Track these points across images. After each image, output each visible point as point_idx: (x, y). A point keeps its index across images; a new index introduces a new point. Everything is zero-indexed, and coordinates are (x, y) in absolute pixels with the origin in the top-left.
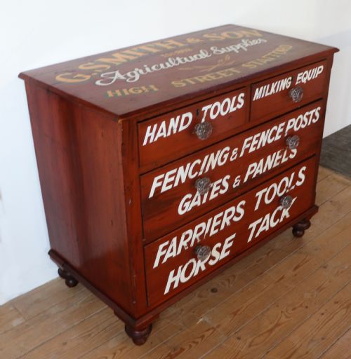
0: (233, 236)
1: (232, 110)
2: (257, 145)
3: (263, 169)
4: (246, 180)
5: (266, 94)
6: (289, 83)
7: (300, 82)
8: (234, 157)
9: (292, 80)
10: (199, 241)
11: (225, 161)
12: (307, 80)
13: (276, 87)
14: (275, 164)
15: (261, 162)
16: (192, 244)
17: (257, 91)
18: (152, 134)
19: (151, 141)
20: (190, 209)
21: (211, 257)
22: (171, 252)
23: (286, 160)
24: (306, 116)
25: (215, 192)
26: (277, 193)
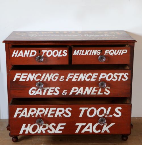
0: (64, 124)
1: (60, 56)
2: (77, 79)
3: (83, 93)
4: (71, 94)
5: (82, 54)
6: (99, 53)
7: (108, 54)
8: (62, 79)
9: (101, 52)
10: (41, 116)
11: (56, 80)
12: (114, 54)
13: (89, 53)
14: (92, 93)
15: (82, 88)
16: (36, 116)
17: (76, 51)
18: (16, 54)
19: (16, 56)
20: (35, 94)
21: (49, 129)
22: (24, 114)
23: (101, 94)
24: (116, 75)
25: (51, 92)
26: (96, 114)
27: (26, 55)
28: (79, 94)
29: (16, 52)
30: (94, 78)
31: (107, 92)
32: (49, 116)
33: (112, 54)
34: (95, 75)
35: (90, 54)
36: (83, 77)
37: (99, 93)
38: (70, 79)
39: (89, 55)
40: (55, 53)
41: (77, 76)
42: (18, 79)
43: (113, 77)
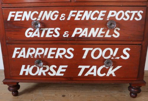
0: (66, 66)
2: (81, 17)
3: (88, 35)
4: (73, 36)
8: (62, 18)
10: (40, 57)
11: (55, 19)
14: (99, 36)
15: (86, 30)
16: (36, 56)
20: (33, 36)
21: (49, 71)
22: (23, 54)
23: (110, 36)
24: (128, 13)
25: (50, 34)
26: (102, 55)
28: (83, 37)
30: (102, 17)
31: (117, 34)
32: (49, 57)
34: (103, 13)
36: (88, 15)
37: (107, 36)
41: (81, 13)
42: (12, 18)
43: (125, 15)
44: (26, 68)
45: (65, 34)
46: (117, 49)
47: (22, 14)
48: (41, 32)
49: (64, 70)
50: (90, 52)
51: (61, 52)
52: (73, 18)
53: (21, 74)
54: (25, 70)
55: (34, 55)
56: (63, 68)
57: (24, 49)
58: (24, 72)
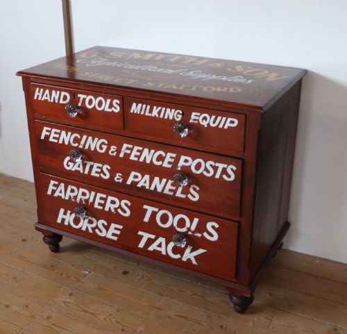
0: (121, 227)
1: (107, 109)
2: (139, 157)
3: (150, 186)
4: (129, 182)
5: (147, 114)
6: (178, 115)
7: (196, 122)
8: (113, 152)
9: (183, 114)
10: (84, 203)
11: (103, 151)
12: (208, 124)
13: (159, 113)
14: (166, 191)
15: (147, 177)
16: (78, 200)
17: (134, 105)
18: (40, 94)
19: (40, 99)
20: (74, 169)
21: (97, 227)
22: (61, 192)
23: (183, 196)
24: (211, 165)
25: (97, 172)
26: (172, 224)
27: (54, 98)
28: (143, 187)
29: (39, 92)
30: (169, 163)
31: (195, 196)
32: (96, 206)
33: (205, 123)
34: (171, 157)
35: (161, 116)
36: (149, 156)
37: (179, 194)
38: (125, 154)
39: (159, 119)
40: (100, 104)
41: (138, 151)
42: (47, 137)
43: (206, 167)
44: (65, 213)
45: (117, 177)
46: (196, 221)
47: (60, 134)
48: (84, 165)
49: (118, 232)
50: (154, 214)
51: (112, 204)
52: (127, 155)
53: (59, 221)
54: (64, 217)
55: (75, 197)
56: (116, 229)
57: (62, 185)
58: (63, 220)
